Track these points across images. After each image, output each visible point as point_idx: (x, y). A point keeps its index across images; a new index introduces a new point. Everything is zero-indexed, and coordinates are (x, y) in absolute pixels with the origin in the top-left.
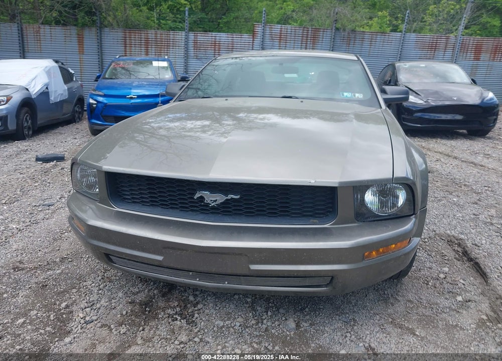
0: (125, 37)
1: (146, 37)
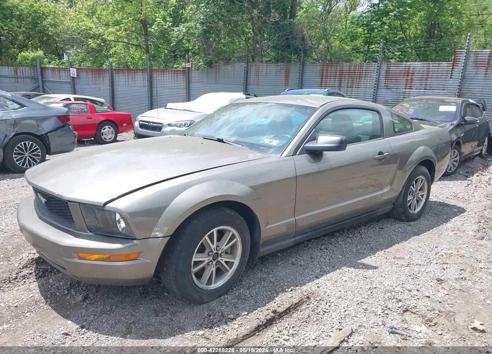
0: (323, 70)
1: (341, 69)
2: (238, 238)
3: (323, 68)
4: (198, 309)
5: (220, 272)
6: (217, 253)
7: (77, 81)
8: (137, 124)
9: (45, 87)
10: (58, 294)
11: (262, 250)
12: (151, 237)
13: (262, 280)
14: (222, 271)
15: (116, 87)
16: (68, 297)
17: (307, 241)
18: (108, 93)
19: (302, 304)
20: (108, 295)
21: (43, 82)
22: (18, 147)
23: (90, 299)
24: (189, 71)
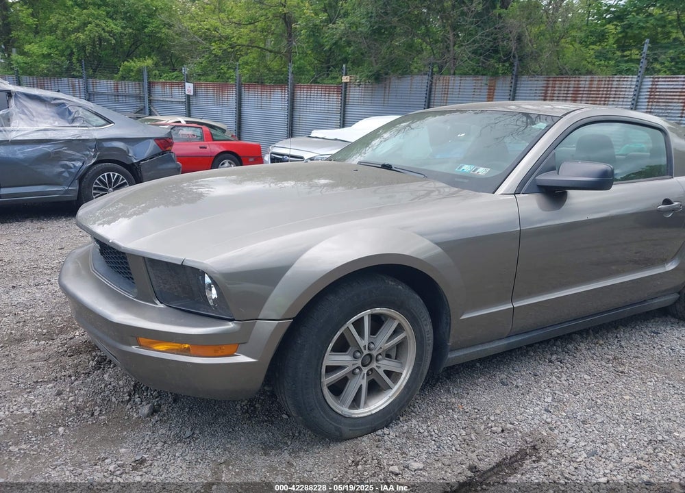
0: (547, 90)
1: (576, 86)
2: (409, 332)
3: (548, 84)
4: (337, 449)
5: (375, 388)
6: (370, 355)
7: (193, 101)
8: (267, 158)
9: (152, 108)
10: (114, 399)
11: (451, 356)
12: (259, 318)
13: (449, 407)
14: (379, 386)
15: (245, 111)
16: (129, 406)
17: (527, 346)
18: (233, 118)
19: (523, 458)
20: (190, 408)
21: (150, 101)
22: (100, 180)
23: (161, 414)
24: (346, 88)
